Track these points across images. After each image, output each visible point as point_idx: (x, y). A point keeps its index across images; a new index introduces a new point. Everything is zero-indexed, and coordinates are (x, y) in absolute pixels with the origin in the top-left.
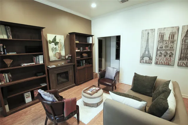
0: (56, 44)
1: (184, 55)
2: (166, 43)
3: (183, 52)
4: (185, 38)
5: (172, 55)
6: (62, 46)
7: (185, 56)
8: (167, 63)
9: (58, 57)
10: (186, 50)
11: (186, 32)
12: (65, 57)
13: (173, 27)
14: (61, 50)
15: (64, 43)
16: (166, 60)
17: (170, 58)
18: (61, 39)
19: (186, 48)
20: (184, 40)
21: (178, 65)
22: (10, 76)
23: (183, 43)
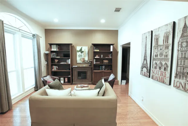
0: (82, 52)
1: (181, 69)
2: (161, 49)
3: (180, 64)
4: (181, 39)
5: (167, 68)
6: (86, 54)
7: (182, 71)
8: (162, 80)
9: (82, 61)
10: (183, 61)
11: (182, 29)
12: (88, 61)
13: (167, 25)
14: (85, 56)
15: (87, 52)
16: (161, 75)
17: (165, 72)
18: (85, 49)
19: (183, 57)
20: (180, 43)
21: (174, 86)
22: (57, 67)
23: (180, 47)
